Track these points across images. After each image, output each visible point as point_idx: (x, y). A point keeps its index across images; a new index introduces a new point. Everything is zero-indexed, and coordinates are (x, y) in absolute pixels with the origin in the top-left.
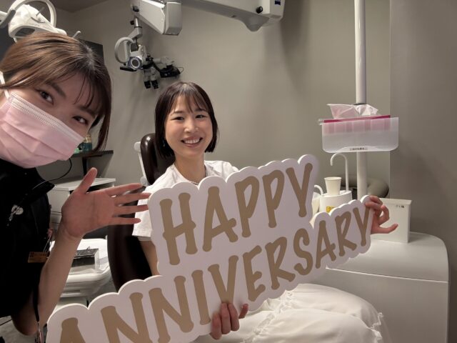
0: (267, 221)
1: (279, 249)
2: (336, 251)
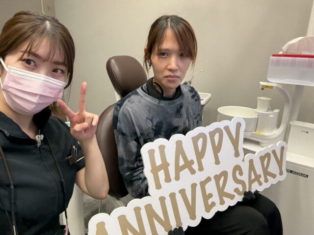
0: (214, 161)
1: (223, 178)
2: (262, 179)
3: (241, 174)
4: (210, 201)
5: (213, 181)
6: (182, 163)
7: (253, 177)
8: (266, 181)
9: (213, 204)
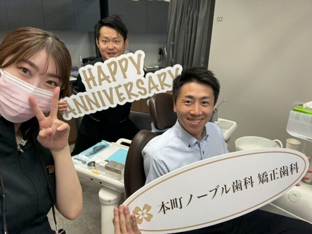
0: (123, 76)
1: (129, 86)
2: (159, 87)
3: (143, 84)
4: (122, 97)
5: (123, 87)
6: (102, 77)
7: (152, 86)
8: (163, 88)
9: (124, 98)
